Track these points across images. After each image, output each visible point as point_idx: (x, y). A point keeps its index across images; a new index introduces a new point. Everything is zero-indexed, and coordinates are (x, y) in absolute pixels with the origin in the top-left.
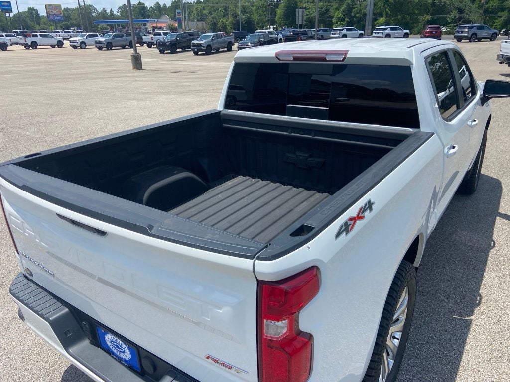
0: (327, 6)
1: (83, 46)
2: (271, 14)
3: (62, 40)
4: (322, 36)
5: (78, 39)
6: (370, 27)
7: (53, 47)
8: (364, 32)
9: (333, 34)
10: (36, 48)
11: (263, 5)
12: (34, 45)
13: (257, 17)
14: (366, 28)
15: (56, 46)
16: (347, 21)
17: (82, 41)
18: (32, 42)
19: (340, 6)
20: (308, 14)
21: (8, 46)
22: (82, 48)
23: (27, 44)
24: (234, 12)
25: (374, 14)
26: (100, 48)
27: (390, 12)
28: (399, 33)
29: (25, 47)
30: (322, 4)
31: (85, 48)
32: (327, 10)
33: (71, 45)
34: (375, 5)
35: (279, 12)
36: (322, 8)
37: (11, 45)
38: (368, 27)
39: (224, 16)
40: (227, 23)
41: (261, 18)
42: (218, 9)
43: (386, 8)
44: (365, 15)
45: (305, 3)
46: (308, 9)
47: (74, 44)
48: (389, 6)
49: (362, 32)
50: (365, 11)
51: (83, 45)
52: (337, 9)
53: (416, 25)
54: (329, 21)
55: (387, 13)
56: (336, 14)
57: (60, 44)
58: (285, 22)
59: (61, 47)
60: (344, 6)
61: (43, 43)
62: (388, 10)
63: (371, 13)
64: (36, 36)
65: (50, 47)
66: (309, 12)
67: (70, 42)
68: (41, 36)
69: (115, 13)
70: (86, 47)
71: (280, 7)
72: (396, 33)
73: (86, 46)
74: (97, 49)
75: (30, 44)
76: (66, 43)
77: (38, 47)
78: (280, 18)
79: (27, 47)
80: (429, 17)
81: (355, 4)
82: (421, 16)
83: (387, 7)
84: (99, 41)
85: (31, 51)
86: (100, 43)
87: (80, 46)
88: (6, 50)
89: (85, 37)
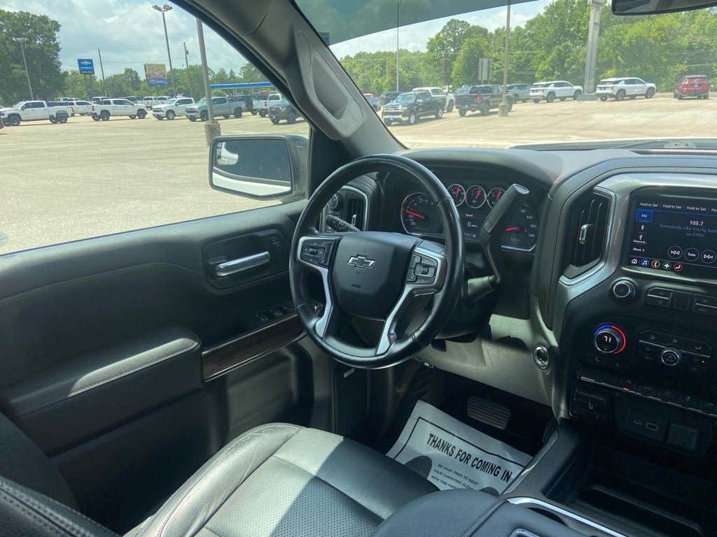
0: (529, 54)
1: (171, 116)
2: (446, 69)
3: (145, 109)
4: (516, 95)
5: (164, 106)
6: (593, 80)
7: (133, 117)
8: (583, 87)
9: (533, 91)
10: (108, 120)
11: (435, 57)
12: (105, 115)
13: (425, 74)
14: (586, 81)
15: (137, 117)
16: (558, 75)
17: (169, 109)
18: (102, 111)
19: (548, 53)
20: (499, 66)
21: (68, 117)
22: (169, 119)
23: (96, 114)
24: (394, 68)
25: (598, 64)
26: (193, 119)
27: (622, 61)
28: (640, 88)
29: (93, 118)
30: (520, 52)
31: (173, 119)
32: (528, 61)
33: (154, 115)
34: (599, 51)
35: (456, 65)
36: (521, 58)
37: (73, 115)
38: (589, 82)
39: (381, 75)
40: (384, 84)
41: (431, 76)
42: (373, 67)
43: (617, 55)
44: (584, 66)
45: (495, 51)
46: (499, 60)
47: (159, 113)
48: (620, 51)
49: (580, 88)
50: (584, 60)
51: (170, 114)
52: (543, 58)
53: (663, 79)
54: (529, 76)
55: (618, 61)
56: (541, 66)
57: (141, 114)
58: (464, 79)
59: (144, 118)
60: (554, 54)
61: (117, 112)
62: (619, 58)
63: (593, 64)
64: (109, 103)
65: (128, 117)
66: (500, 64)
67: (154, 111)
68: (115, 102)
69: (237, 75)
70: (175, 118)
71: (458, 58)
72: (635, 88)
73: (175, 115)
74: (189, 120)
75: (99, 114)
76: (150, 113)
77: (111, 118)
78: (457, 74)
79: (96, 117)
80: (684, 67)
81: (570, 51)
82: (672, 65)
83: (617, 53)
84: (192, 109)
85: (101, 123)
86: (192, 111)
87: (167, 117)
88: (65, 122)
89: (174, 104)
